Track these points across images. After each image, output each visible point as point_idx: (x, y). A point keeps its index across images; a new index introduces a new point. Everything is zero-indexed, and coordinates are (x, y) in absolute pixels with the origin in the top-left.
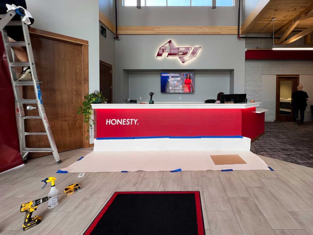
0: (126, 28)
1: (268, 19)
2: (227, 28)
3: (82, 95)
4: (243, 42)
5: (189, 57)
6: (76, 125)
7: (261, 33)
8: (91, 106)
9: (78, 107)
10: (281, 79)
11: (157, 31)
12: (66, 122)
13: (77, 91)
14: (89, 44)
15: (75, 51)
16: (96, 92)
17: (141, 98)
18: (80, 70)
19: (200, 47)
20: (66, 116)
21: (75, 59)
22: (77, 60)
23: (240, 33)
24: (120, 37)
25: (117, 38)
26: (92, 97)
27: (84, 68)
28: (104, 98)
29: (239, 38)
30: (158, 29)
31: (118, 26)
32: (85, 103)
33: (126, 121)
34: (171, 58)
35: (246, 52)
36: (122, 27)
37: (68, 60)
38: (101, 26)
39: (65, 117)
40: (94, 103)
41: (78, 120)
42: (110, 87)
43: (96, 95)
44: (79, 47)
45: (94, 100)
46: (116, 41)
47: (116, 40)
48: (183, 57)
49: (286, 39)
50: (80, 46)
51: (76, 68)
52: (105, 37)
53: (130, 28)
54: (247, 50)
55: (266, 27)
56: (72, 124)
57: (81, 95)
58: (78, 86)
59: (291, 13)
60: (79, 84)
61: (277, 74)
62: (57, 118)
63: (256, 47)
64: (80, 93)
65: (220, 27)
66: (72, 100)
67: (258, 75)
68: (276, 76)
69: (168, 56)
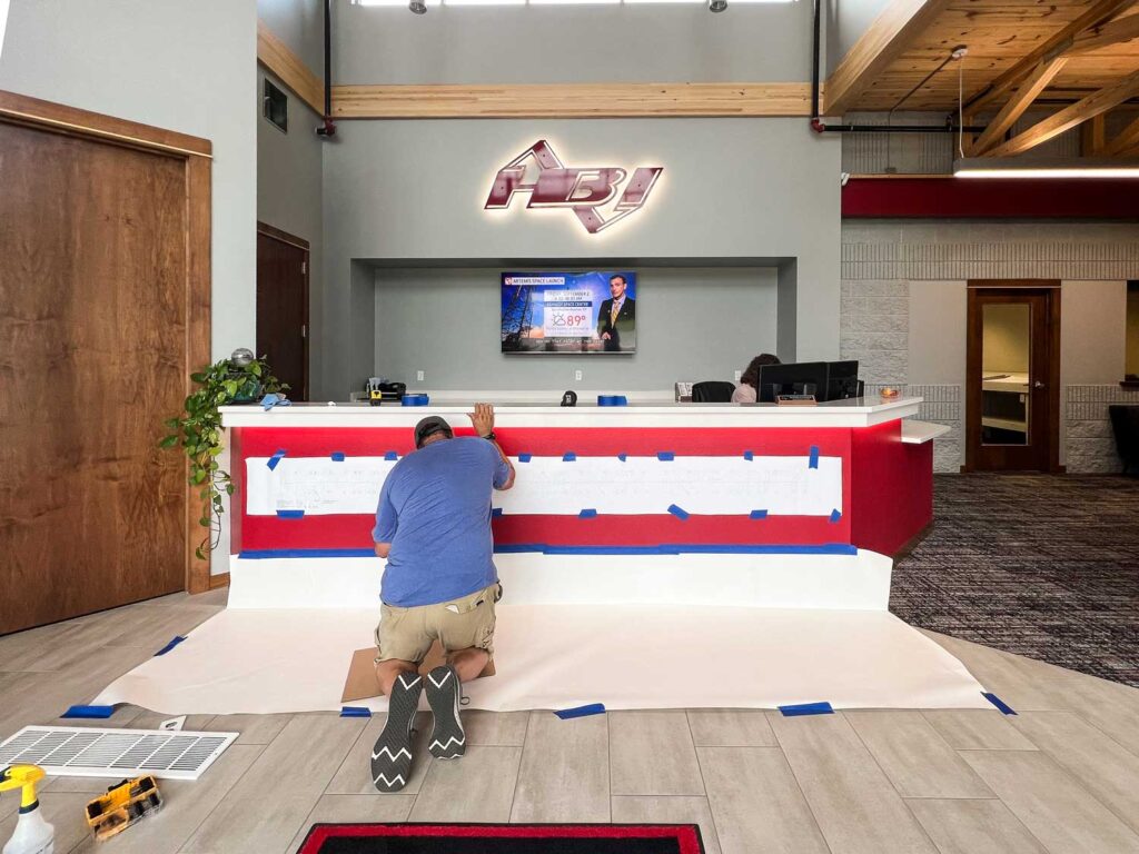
0: (367, 93)
1: (936, 53)
2: (769, 91)
3: (181, 367)
4: (833, 147)
5: (615, 210)
6: (156, 493)
7: (903, 110)
8: (218, 415)
9: (164, 419)
10: (984, 297)
11: (486, 103)
12: (115, 484)
13: (162, 349)
14: (217, 153)
15: (157, 184)
16: (240, 356)
17: (421, 376)
18: (175, 262)
19: (661, 169)
20: (115, 459)
21: (157, 218)
22: (166, 221)
23: (821, 112)
24: (341, 127)
25: (328, 130)
26: (225, 378)
27: (193, 255)
28: (275, 380)
29: (817, 129)
30: (496, 97)
31: (332, 83)
32: (195, 401)
34: (544, 212)
35: (843, 187)
36: (350, 89)
37: (128, 221)
38: (266, 81)
39: (108, 460)
40: (232, 401)
41: (165, 472)
42: (301, 331)
43: (241, 369)
44: (171, 168)
45: (231, 388)
46: (326, 146)
47: (324, 139)
48: (593, 207)
49: (1008, 135)
50: (178, 163)
51: (158, 255)
52: (283, 126)
53: (380, 93)
54: (850, 180)
55: (927, 84)
56: (140, 493)
57: (178, 369)
58: (167, 329)
59: (1032, 24)
60: (171, 323)
61: (971, 278)
62: (75, 466)
63: (884, 166)
64: (176, 360)
65: (740, 88)
66: (142, 388)
67: (894, 282)
68: (965, 283)
69: (532, 205)
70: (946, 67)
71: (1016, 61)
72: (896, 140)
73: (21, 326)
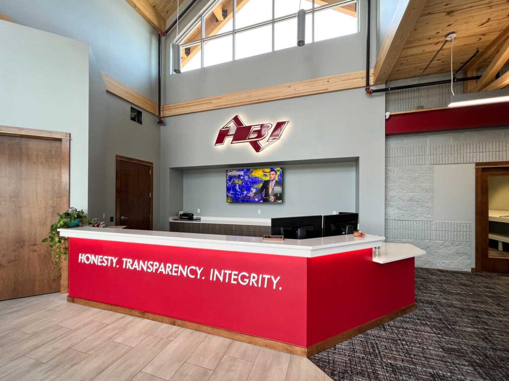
1: (436, 40)
2: (342, 78)
4: (381, 100)
5: (267, 141)
7: (428, 75)
8: (58, 233)
11: (215, 103)
12: (36, 253)
14: (73, 137)
15: (52, 150)
17: (199, 211)
19: (288, 121)
20: (36, 245)
21: (52, 162)
22: (56, 162)
23: (371, 84)
24: (167, 120)
25: (161, 122)
29: (369, 92)
33: (101, 258)
34: (237, 144)
35: (387, 120)
37: (42, 163)
39: (34, 245)
46: (162, 127)
48: (258, 141)
54: (391, 116)
55: (436, 59)
56: (45, 256)
58: (55, 200)
61: (478, 161)
62: (22, 247)
63: (416, 105)
64: (58, 211)
65: (327, 79)
66: (46, 220)
67: (424, 166)
68: (474, 164)
69: (233, 142)
70: (445, 47)
71: (498, 34)
72: (423, 91)
73: (4, 200)
